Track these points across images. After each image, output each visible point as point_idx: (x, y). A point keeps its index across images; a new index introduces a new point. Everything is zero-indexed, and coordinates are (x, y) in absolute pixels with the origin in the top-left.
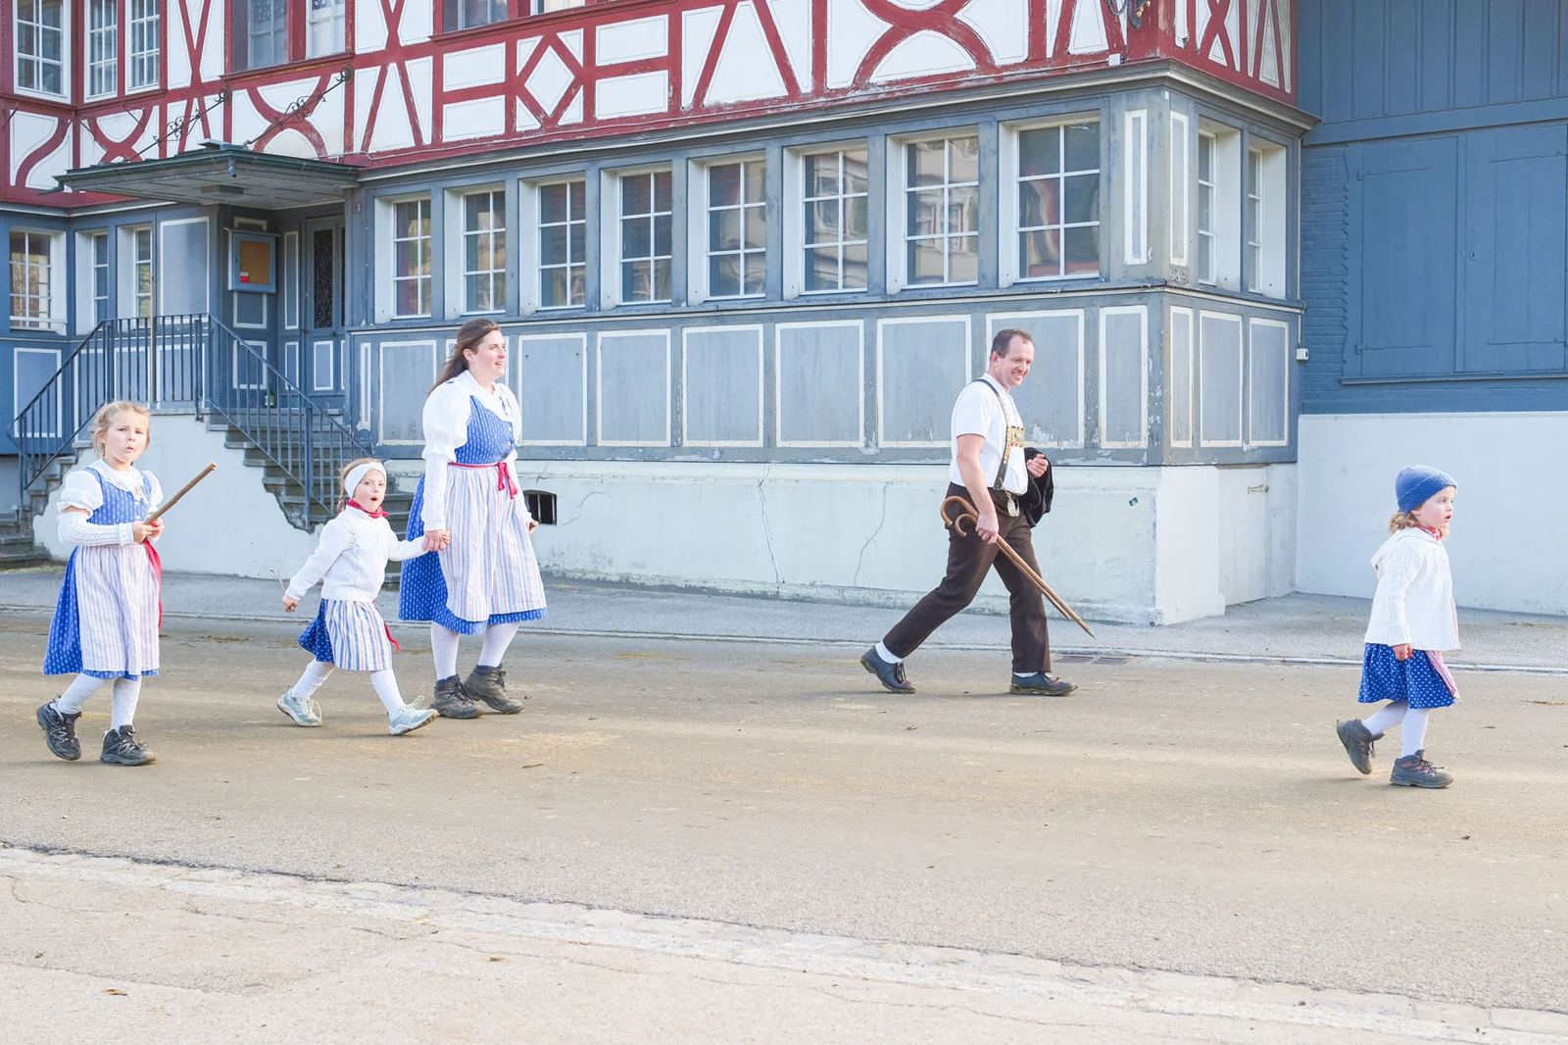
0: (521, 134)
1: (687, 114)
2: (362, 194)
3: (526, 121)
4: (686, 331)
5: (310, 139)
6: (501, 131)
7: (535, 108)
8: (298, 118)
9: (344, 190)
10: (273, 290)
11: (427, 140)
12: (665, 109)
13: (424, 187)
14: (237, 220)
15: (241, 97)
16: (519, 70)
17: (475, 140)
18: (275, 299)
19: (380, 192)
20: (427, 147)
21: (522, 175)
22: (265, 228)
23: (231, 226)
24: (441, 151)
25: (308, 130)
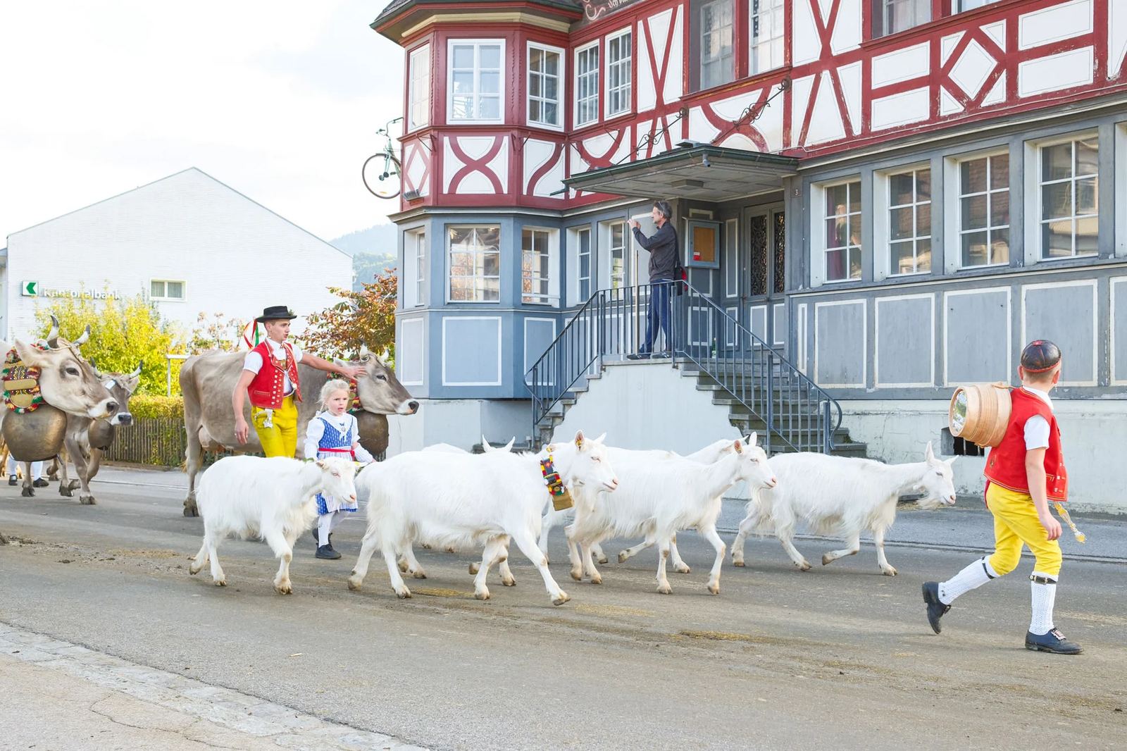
0: (945, 118)
1: (1114, 82)
2: (799, 181)
3: (949, 106)
4: (1113, 281)
5: (754, 141)
6: (927, 116)
7: (958, 94)
8: (743, 126)
9: (784, 178)
10: (717, 266)
11: (857, 130)
12: (1091, 81)
13: (856, 170)
14: (692, 211)
15: (696, 113)
16: (943, 63)
17: (901, 127)
18: (719, 273)
19: (814, 178)
20: (857, 137)
21: (946, 153)
22: (711, 217)
23: (687, 216)
24: (870, 138)
25: (752, 133)
